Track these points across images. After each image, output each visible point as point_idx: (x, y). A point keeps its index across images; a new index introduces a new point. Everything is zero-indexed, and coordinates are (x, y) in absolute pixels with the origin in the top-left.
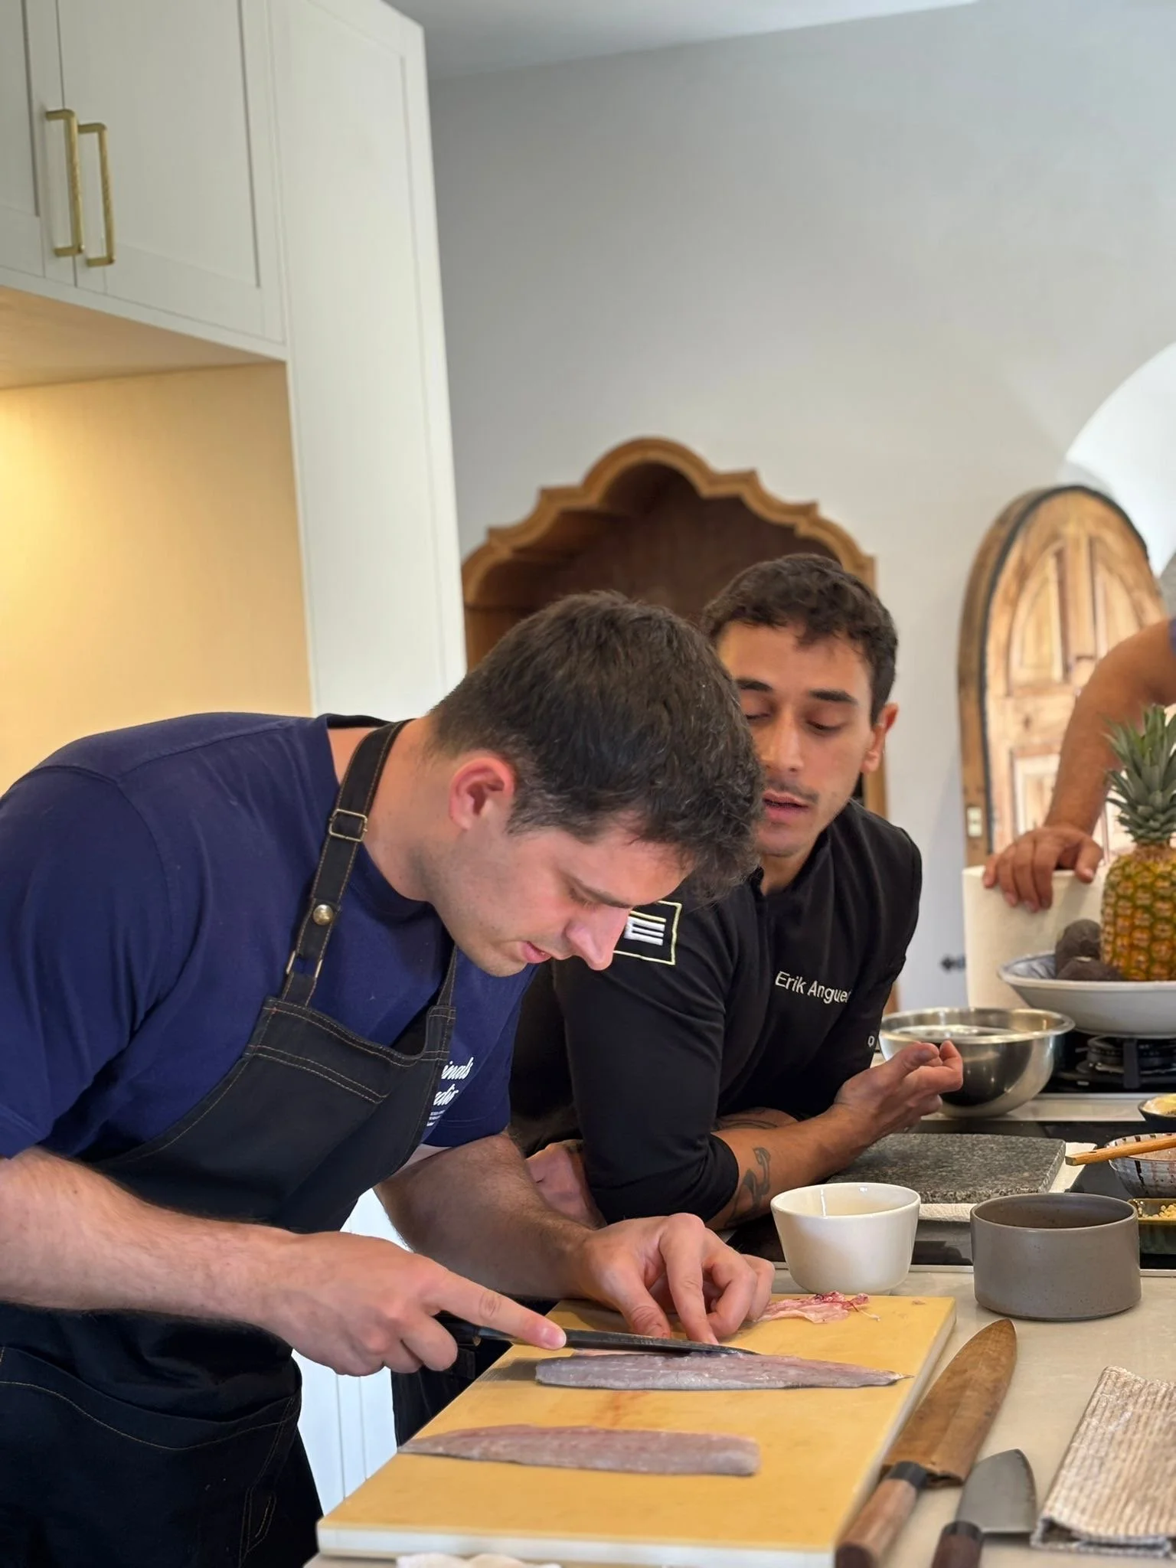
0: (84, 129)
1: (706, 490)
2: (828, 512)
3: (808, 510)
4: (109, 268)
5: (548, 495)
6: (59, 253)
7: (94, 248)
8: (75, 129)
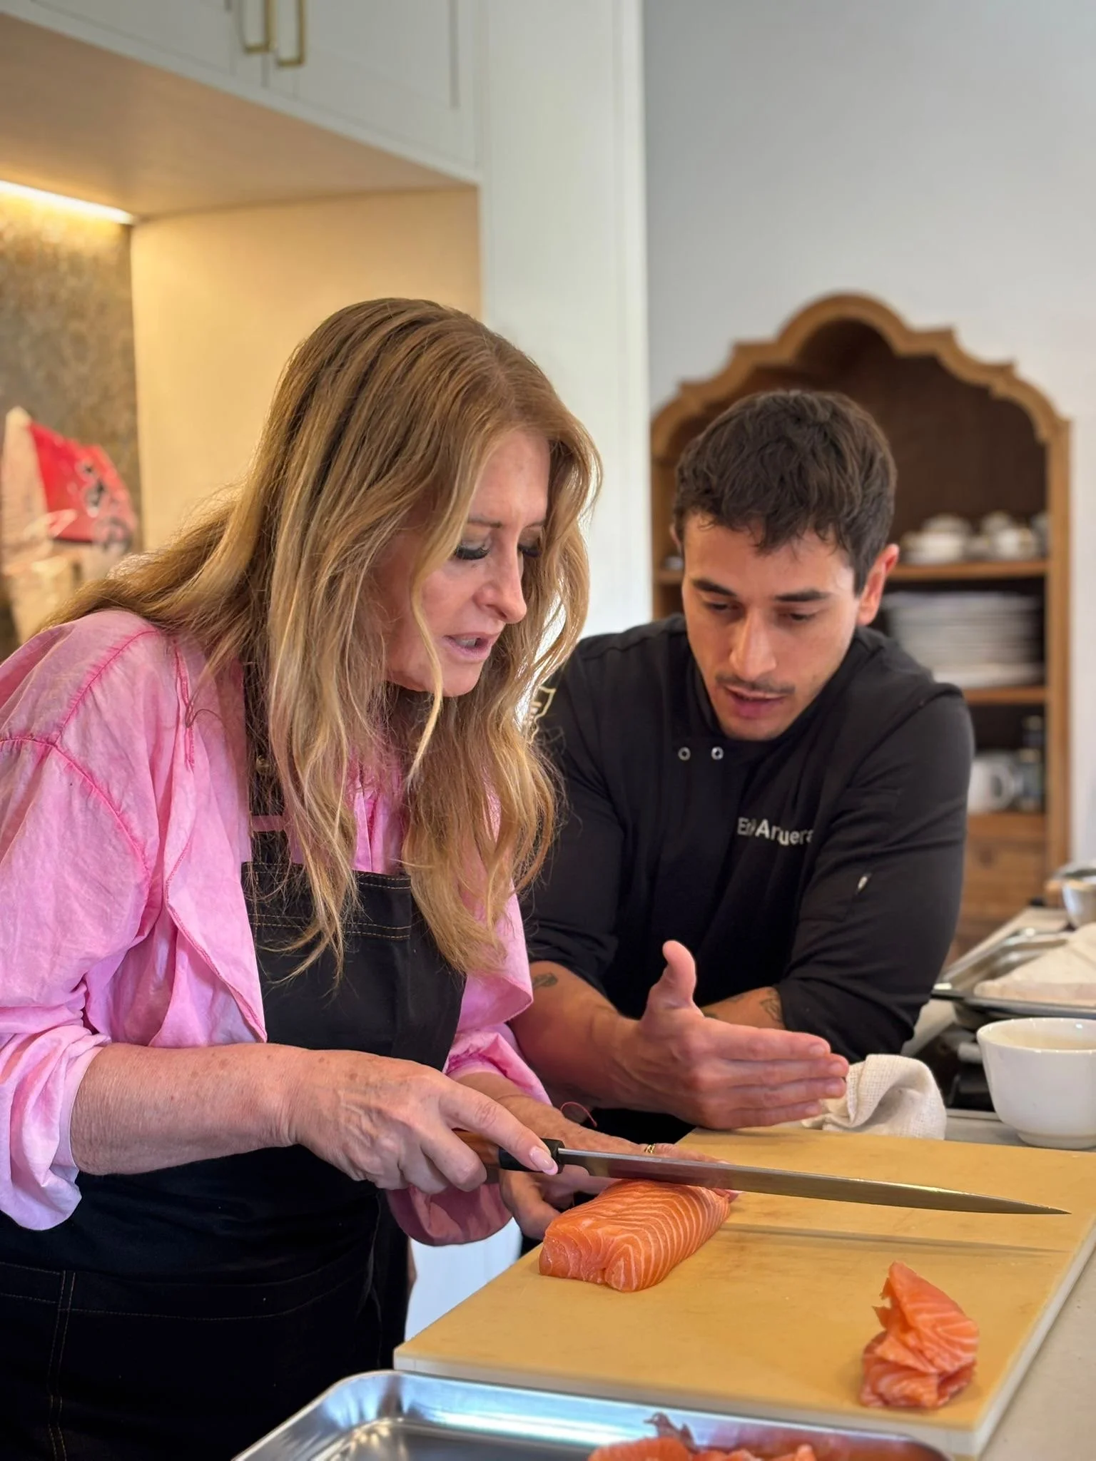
1: (901, 346)
2: (1029, 371)
3: (1005, 370)
4: (299, 71)
5: (741, 349)
6: (249, 50)
7: (286, 48)
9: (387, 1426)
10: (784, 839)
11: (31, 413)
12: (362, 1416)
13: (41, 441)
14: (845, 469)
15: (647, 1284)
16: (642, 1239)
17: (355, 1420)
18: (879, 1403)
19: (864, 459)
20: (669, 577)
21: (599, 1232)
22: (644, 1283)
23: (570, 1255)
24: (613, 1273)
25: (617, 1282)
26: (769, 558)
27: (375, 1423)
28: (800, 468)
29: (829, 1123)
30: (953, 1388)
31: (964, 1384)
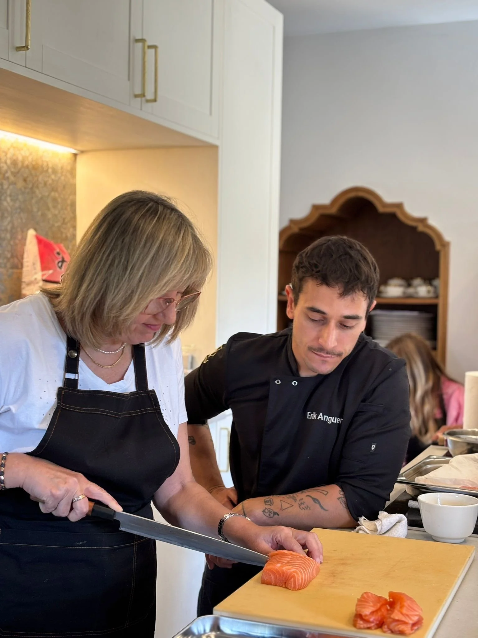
0: (150, 47)
1: (381, 209)
2: (432, 222)
3: (423, 221)
4: (154, 104)
5: (316, 208)
6: (136, 96)
7: (150, 95)
8: (146, 47)
9: (214, 635)
11: (36, 230)
12: (205, 631)
13: (40, 241)
15: (302, 588)
16: (299, 571)
17: (202, 632)
18: (389, 632)
20: (282, 298)
21: (284, 568)
22: (300, 588)
23: (272, 577)
24: (289, 583)
25: (291, 587)
27: (210, 633)
30: (416, 628)
31: (419, 626)
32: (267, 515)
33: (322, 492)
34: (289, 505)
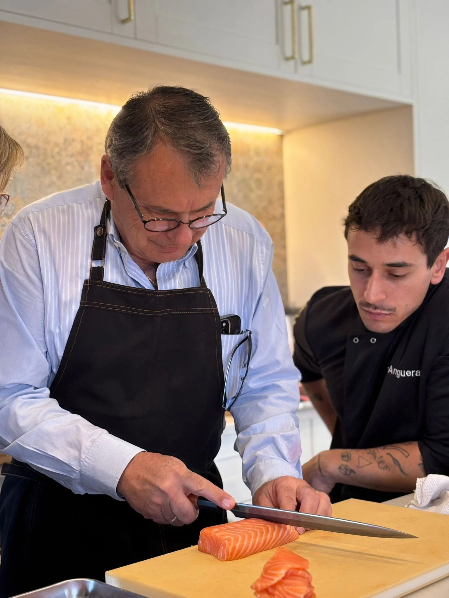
0: (302, 8)
6: (287, 59)
10: (403, 374)
14: (424, 208)
19: (435, 205)
22: (230, 558)
23: (207, 543)
24: (219, 552)
25: (220, 556)
26: (382, 245)
28: (401, 204)
29: (412, 504)
32: (343, 472)
33: (404, 452)
34: (368, 463)
